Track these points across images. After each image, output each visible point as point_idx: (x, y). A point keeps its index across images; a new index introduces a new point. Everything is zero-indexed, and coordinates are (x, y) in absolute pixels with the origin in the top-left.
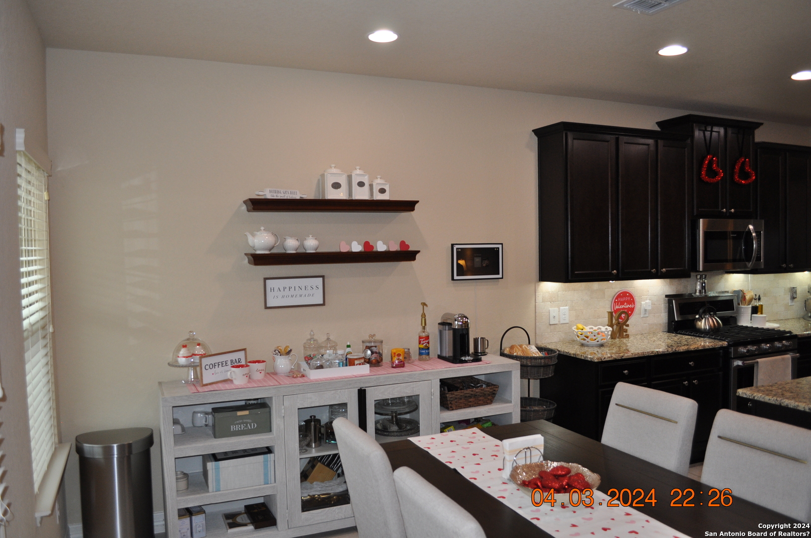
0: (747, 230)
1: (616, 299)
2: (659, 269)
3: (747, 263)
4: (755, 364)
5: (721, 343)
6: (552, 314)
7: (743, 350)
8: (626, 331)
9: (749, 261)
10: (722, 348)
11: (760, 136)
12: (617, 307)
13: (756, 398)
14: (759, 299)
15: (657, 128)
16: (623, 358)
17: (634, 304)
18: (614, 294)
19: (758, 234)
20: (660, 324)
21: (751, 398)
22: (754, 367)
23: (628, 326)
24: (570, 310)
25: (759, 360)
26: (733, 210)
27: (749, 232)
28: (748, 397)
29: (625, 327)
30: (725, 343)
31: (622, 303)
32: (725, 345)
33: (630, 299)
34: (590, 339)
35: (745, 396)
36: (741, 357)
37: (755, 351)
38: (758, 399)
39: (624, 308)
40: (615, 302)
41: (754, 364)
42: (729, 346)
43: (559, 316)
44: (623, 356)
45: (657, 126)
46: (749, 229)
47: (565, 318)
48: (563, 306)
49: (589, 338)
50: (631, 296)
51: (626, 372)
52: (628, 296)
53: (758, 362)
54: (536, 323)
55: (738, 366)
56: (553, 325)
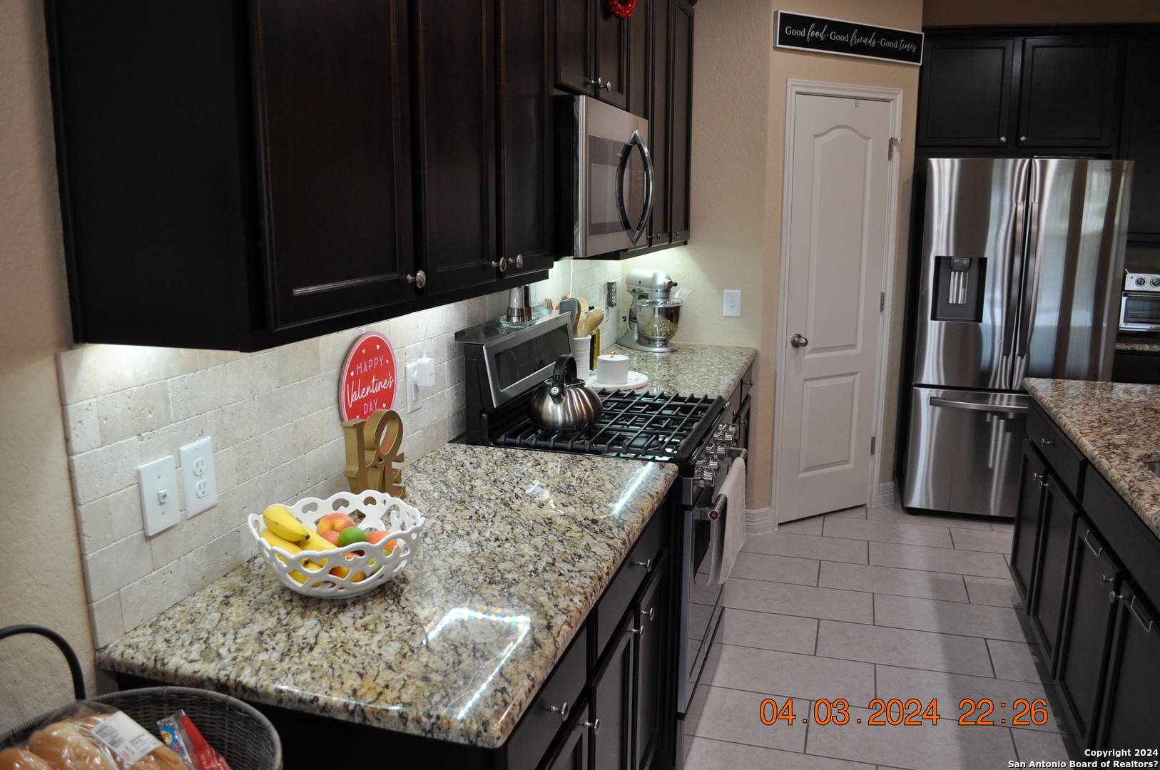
1: (350, 369)
2: (507, 257)
6: (152, 489)
8: (397, 476)
12: (354, 398)
17: (393, 377)
24: (216, 449)
26: (609, 84)
29: (395, 465)
31: (366, 383)
33: (384, 361)
39: (370, 397)
40: (349, 380)
43: (181, 485)
47: (203, 491)
48: (191, 439)
50: (385, 350)
52: (377, 351)
54: (82, 555)
56: (159, 534)
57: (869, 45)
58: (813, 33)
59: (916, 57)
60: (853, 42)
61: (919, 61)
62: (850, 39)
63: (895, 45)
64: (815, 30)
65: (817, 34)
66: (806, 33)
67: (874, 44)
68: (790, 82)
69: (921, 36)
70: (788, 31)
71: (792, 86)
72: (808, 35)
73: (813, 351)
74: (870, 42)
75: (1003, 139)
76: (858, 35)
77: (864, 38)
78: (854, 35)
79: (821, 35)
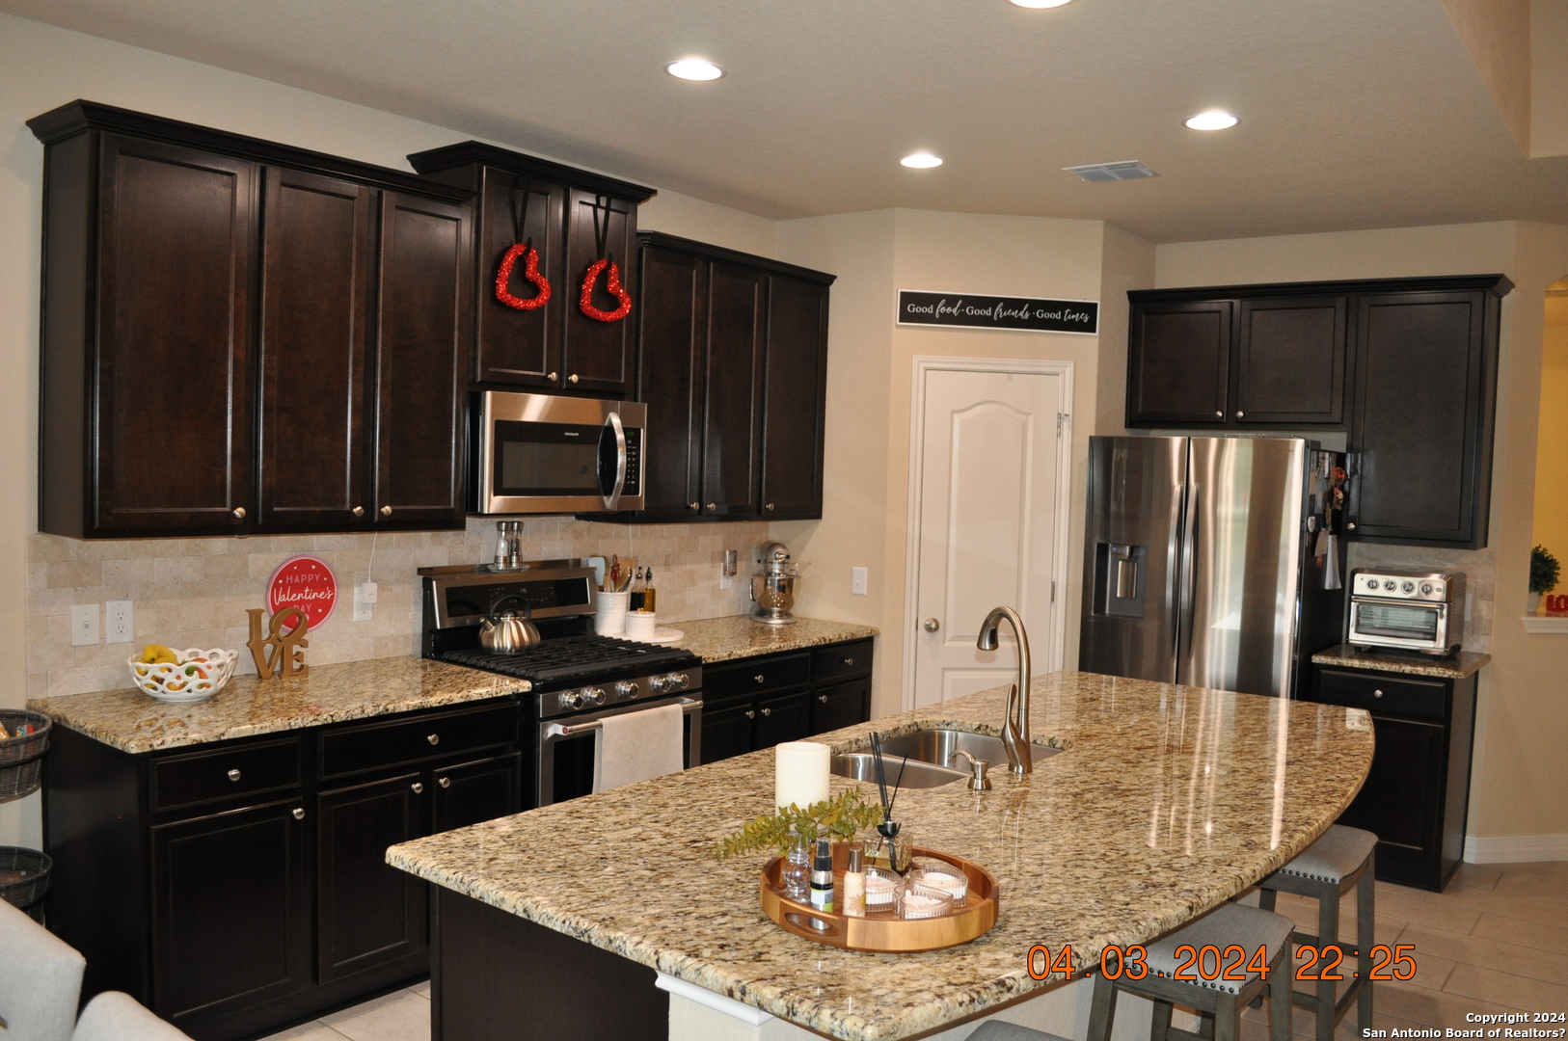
0: (606, 424)
1: (278, 579)
2: (377, 507)
3: (605, 498)
4: (597, 731)
5: (514, 686)
6: (79, 620)
7: (567, 698)
8: (299, 656)
9: (609, 493)
10: (518, 696)
11: (650, 218)
12: (282, 598)
13: (421, 874)
14: (649, 577)
15: (408, 168)
16: (223, 738)
17: (333, 591)
18: (275, 566)
19: (632, 435)
20: (406, 637)
21: (412, 872)
22: (593, 736)
23: (304, 644)
24: (137, 609)
25: (603, 721)
26: (574, 378)
27: (610, 429)
28: (407, 870)
29: (296, 648)
30: (525, 686)
31: (298, 588)
32: (526, 690)
33: (321, 578)
34: (168, 686)
35: (401, 867)
36: (565, 715)
37: (597, 699)
38: (426, 877)
39: (302, 602)
40: (276, 586)
41: (594, 731)
42: (535, 691)
43: (102, 622)
44: (223, 734)
45: (409, 163)
46: (611, 423)
47: (122, 630)
48: (116, 599)
49: (165, 683)
50: (322, 570)
51: (233, 773)
52: (314, 572)
53: (601, 726)
54: (26, 645)
55: (556, 736)
56: (82, 647)
57: (1020, 317)
58: (943, 310)
59: (1090, 327)
60: (998, 315)
61: (1094, 331)
62: (993, 312)
63: (1058, 316)
64: (946, 305)
65: (949, 310)
66: (935, 310)
67: (1027, 316)
68: (916, 359)
69: (1096, 305)
70: (911, 308)
71: (919, 363)
72: (937, 311)
73: (956, 638)
74: (1021, 314)
75: (1220, 414)
76: (1004, 309)
77: (1014, 310)
78: (999, 308)
79: (955, 311)
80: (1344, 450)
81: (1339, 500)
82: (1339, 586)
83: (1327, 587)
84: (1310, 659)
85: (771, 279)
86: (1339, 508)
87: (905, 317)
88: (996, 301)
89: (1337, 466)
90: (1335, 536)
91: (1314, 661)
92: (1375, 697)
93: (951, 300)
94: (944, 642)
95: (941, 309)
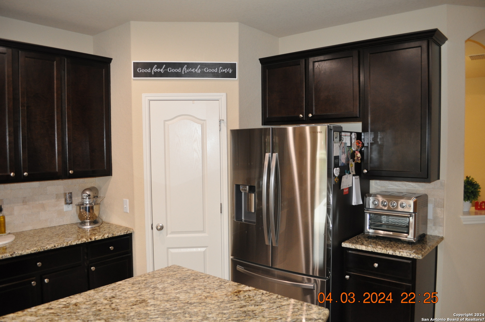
57: (196, 72)
58: (156, 70)
59: (233, 75)
60: (184, 71)
61: (235, 77)
62: (182, 70)
63: (216, 70)
64: (157, 68)
65: (159, 70)
66: (151, 70)
67: (199, 71)
68: (144, 95)
69: (235, 64)
70: (139, 70)
71: (145, 97)
72: (153, 71)
73: (173, 233)
74: (196, 70)
75: (301, 116)
76: (187, 68)
77: (192, 69)
78: (185, 68)
79: (162, 70)
80: (360, 131)
81: (358, 158)
82: (361, 203)
83: (354, 204)
84: (341, 245)
85: (66, 59)
86: (359, 162)
87: (136, 75)
88: (184, 64)
89: (357, 140)
90: (358, 177)
91: (343, 246)
92: (374, 267)
93: (160, 65)
94: (167, 235)
95: (155, 70)
